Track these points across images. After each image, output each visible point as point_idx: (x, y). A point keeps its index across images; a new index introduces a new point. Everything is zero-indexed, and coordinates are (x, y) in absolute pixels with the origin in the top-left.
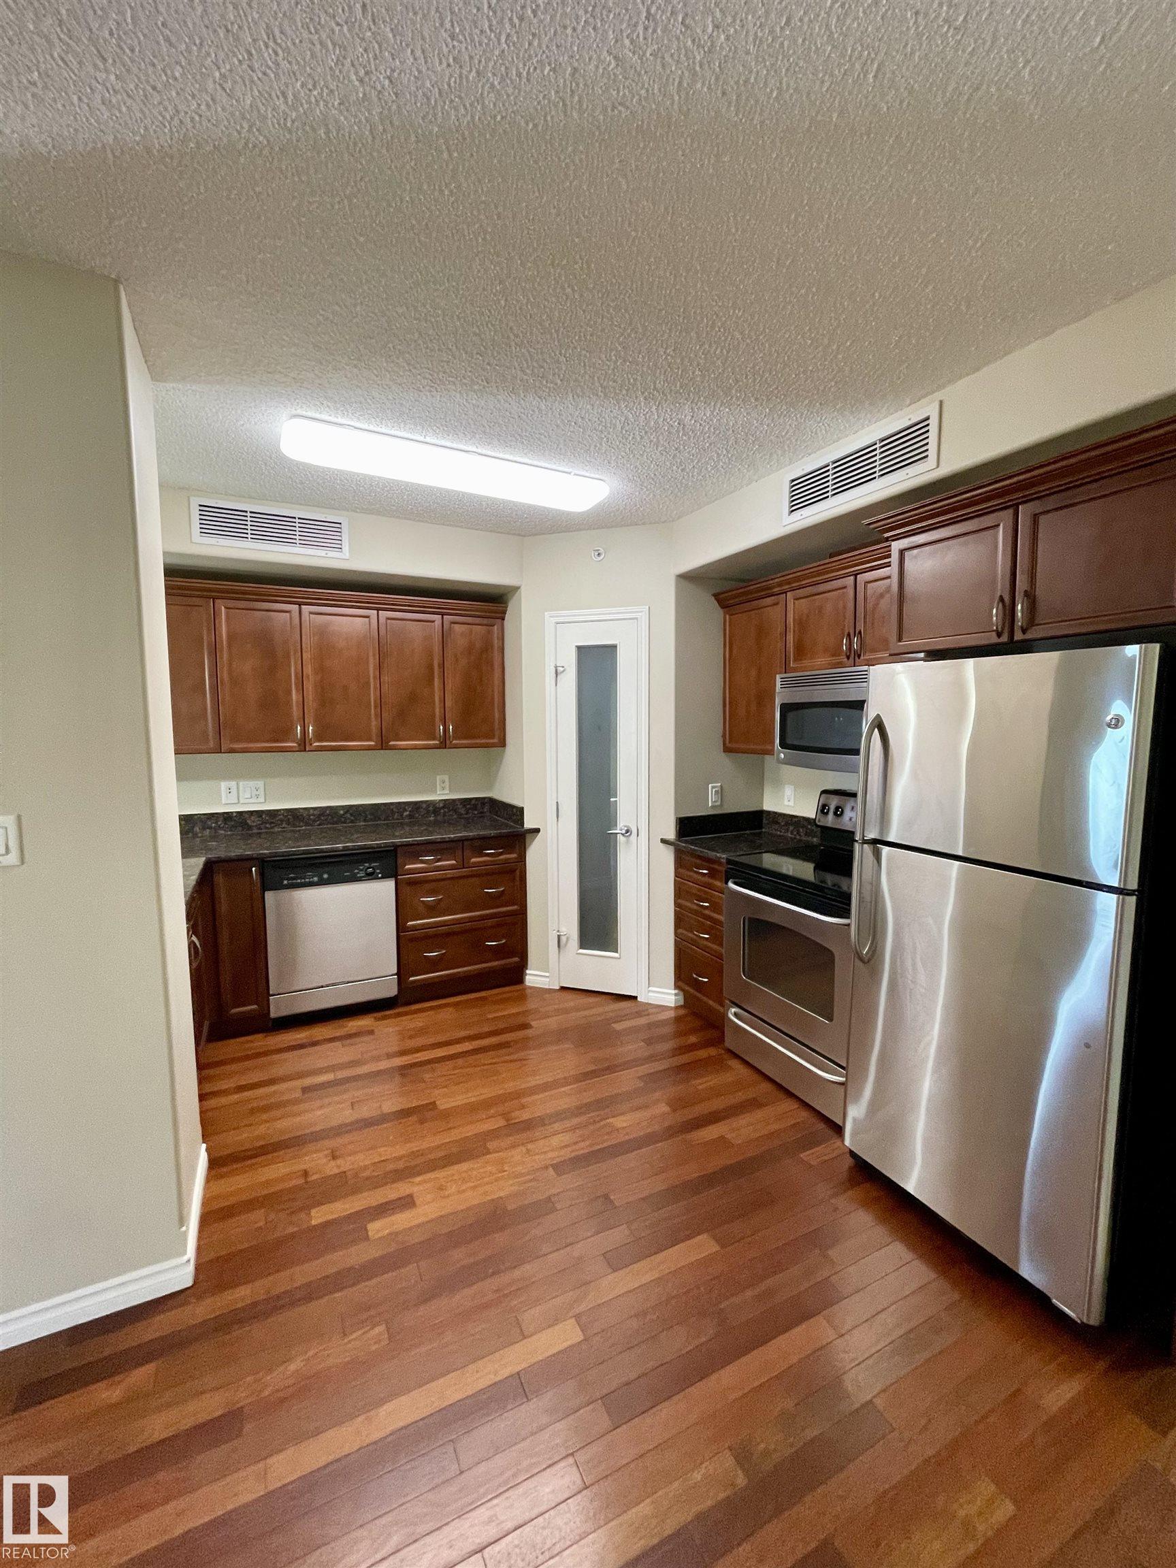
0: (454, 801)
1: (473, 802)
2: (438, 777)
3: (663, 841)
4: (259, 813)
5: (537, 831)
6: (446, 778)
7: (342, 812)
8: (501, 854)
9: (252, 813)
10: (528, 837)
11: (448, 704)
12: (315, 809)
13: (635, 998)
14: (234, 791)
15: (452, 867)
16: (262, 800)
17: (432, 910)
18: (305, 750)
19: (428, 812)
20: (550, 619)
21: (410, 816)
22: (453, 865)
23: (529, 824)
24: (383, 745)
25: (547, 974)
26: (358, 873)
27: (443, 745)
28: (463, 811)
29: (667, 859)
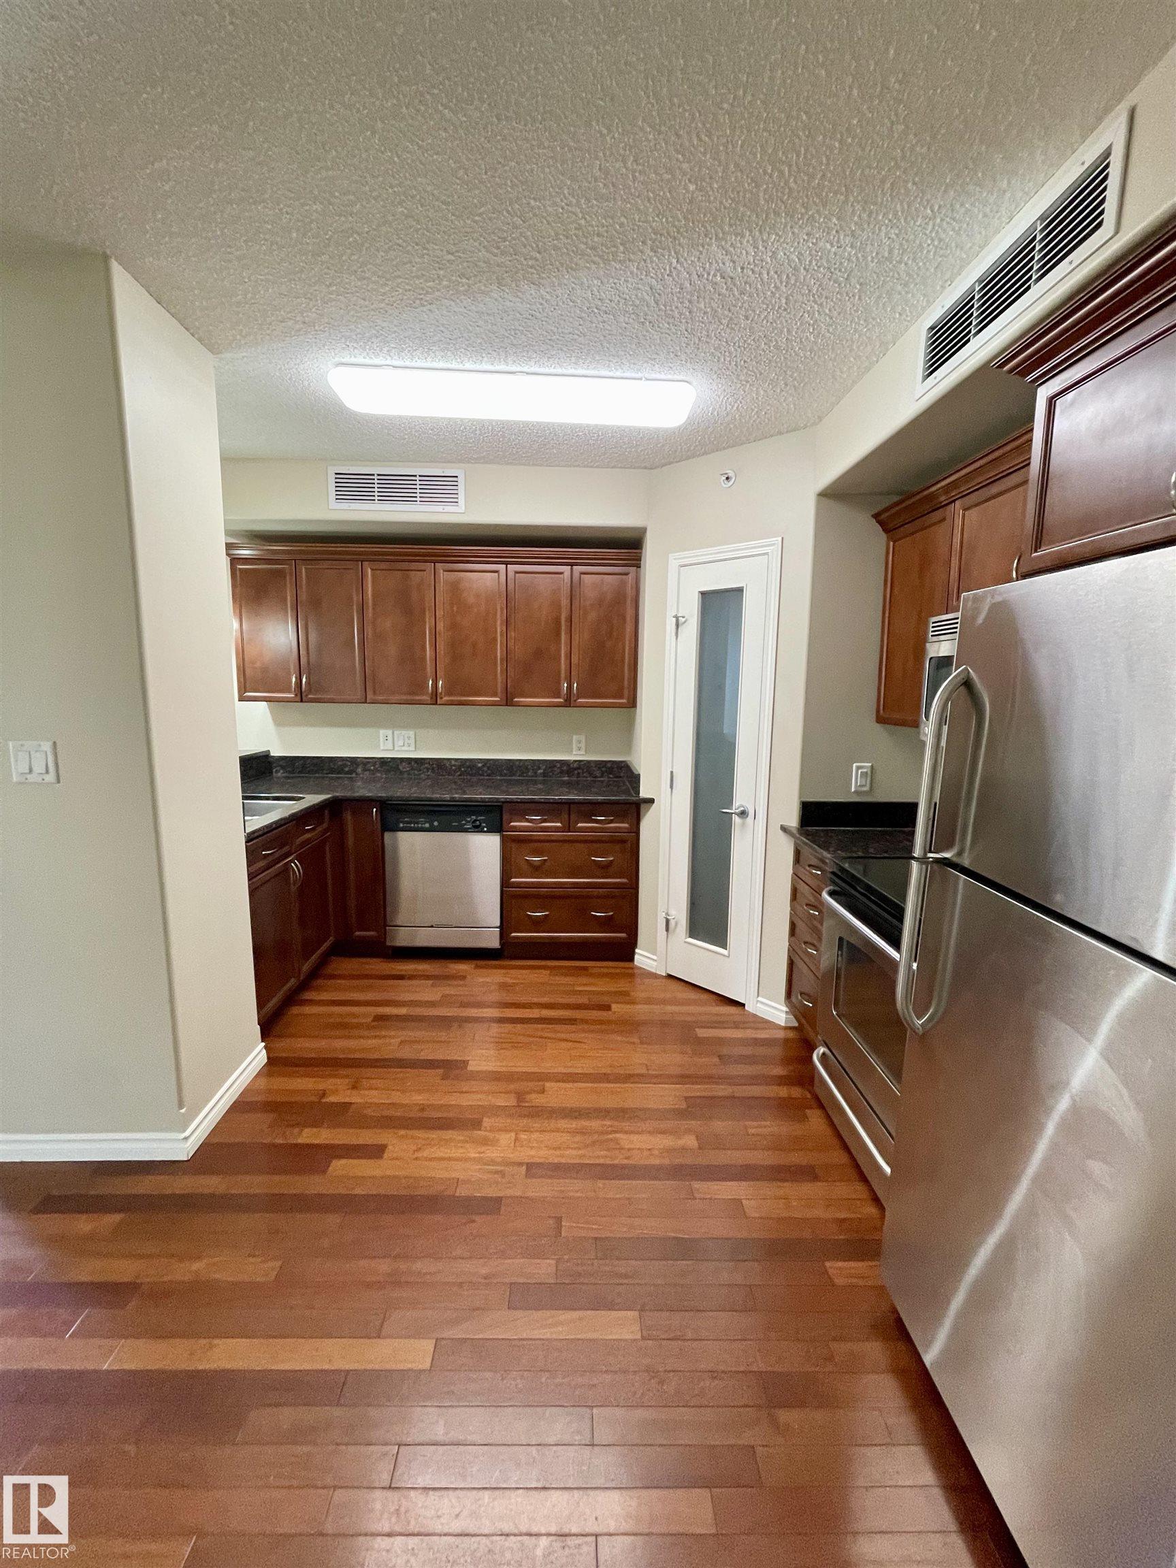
0: (589, 762)
1: (609, 765)
2: (574, 737)
3: (784, 829)
4: (409, 760)
5: (651, 801)
6: (583, 738)
7: (480, 765)
8: (611, 822)
9: (402, 760)
10: (643, 806)
11: (575, 660)
12: (456, 760)
13: (743, 1005)
14: (390, 738)
15: (556, 829)
16: (412, 748)
17: (536, 870)
18: (436, 704)
19: (562, 772)
20: (674, 562)
21: (544, 774)
22: (557, 827)
23: (644, 793)
24: (508, 701)
25: (655, 957)
26: (465, 824)
27: (568, 703)
28: (598, 773)
29: (785, 850)
